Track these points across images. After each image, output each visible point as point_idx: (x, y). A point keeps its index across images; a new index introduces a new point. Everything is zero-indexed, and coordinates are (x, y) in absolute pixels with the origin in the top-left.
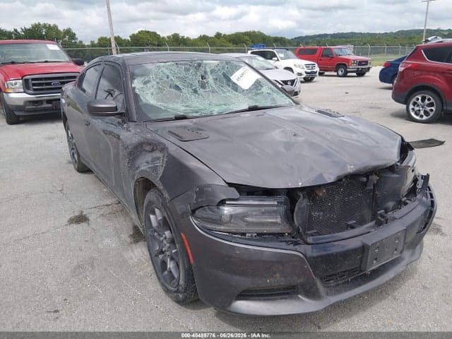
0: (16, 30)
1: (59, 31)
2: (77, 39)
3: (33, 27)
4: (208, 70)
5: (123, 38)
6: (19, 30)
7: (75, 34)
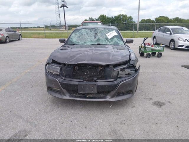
0: (112, 17)
1: (127, 17)
2: (133, 20)
3: (118, 16)
4: (99, 31)
5: (152, 20)
6: (113, 17)
7: (132, 18)
